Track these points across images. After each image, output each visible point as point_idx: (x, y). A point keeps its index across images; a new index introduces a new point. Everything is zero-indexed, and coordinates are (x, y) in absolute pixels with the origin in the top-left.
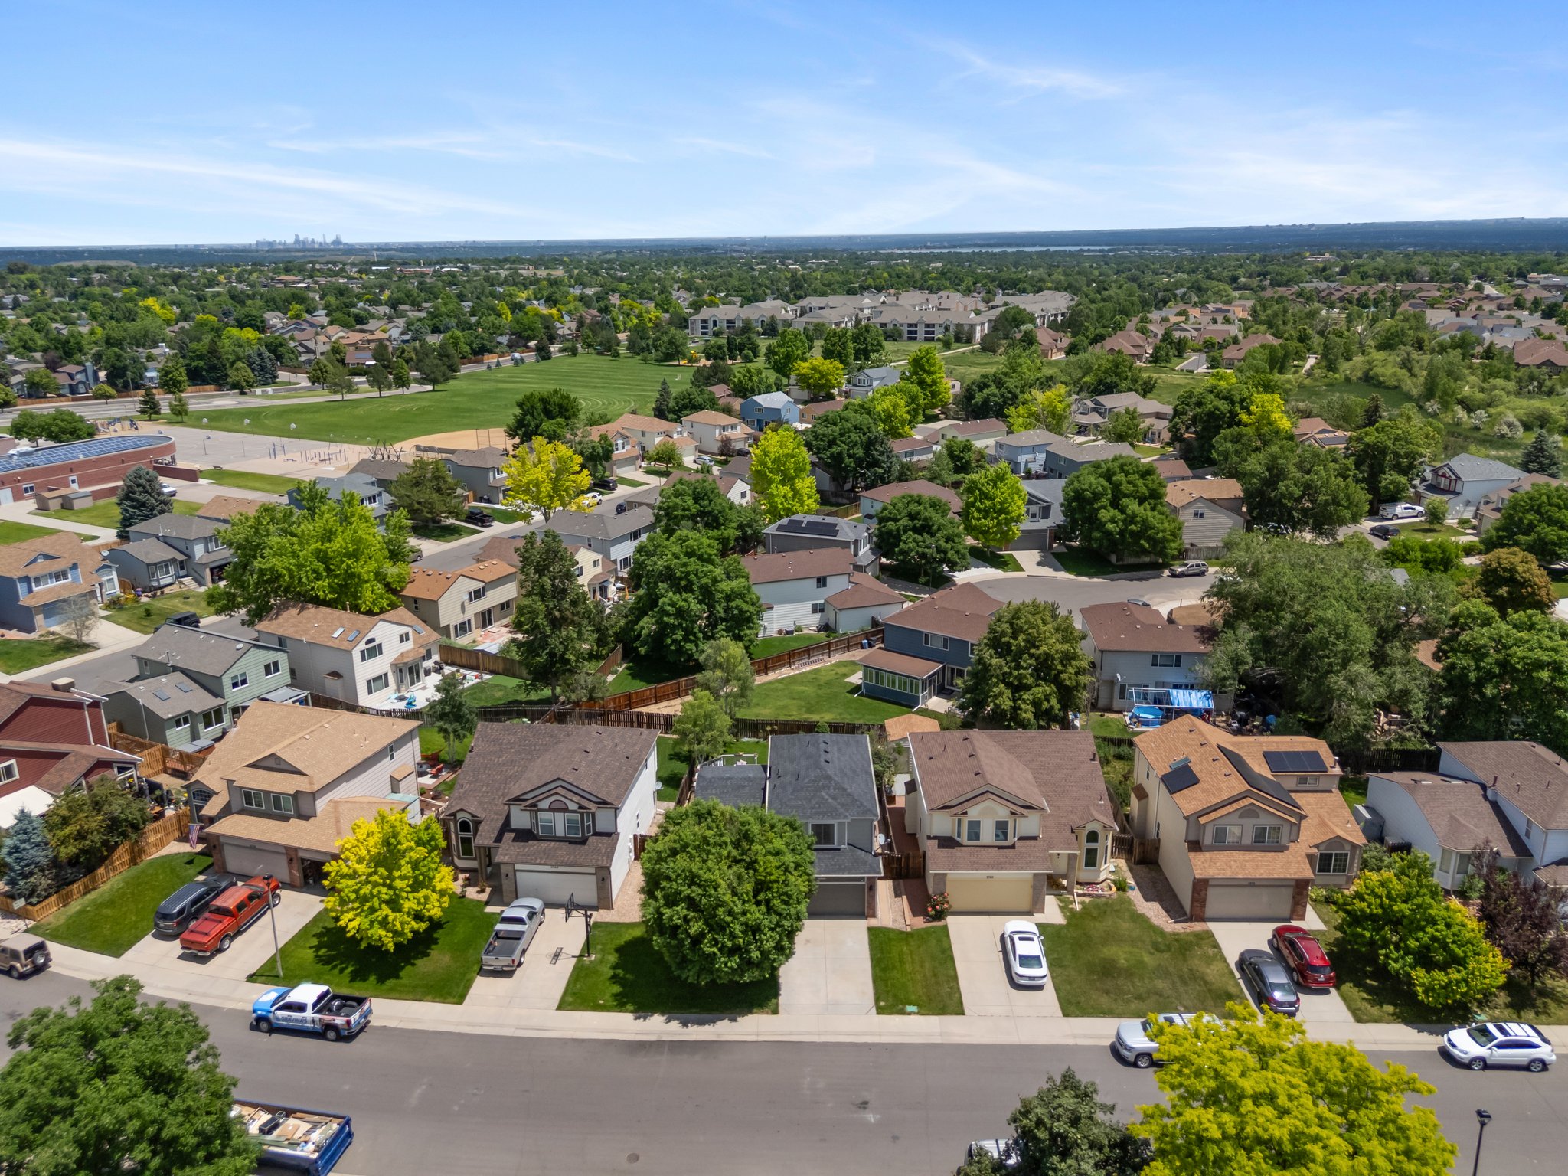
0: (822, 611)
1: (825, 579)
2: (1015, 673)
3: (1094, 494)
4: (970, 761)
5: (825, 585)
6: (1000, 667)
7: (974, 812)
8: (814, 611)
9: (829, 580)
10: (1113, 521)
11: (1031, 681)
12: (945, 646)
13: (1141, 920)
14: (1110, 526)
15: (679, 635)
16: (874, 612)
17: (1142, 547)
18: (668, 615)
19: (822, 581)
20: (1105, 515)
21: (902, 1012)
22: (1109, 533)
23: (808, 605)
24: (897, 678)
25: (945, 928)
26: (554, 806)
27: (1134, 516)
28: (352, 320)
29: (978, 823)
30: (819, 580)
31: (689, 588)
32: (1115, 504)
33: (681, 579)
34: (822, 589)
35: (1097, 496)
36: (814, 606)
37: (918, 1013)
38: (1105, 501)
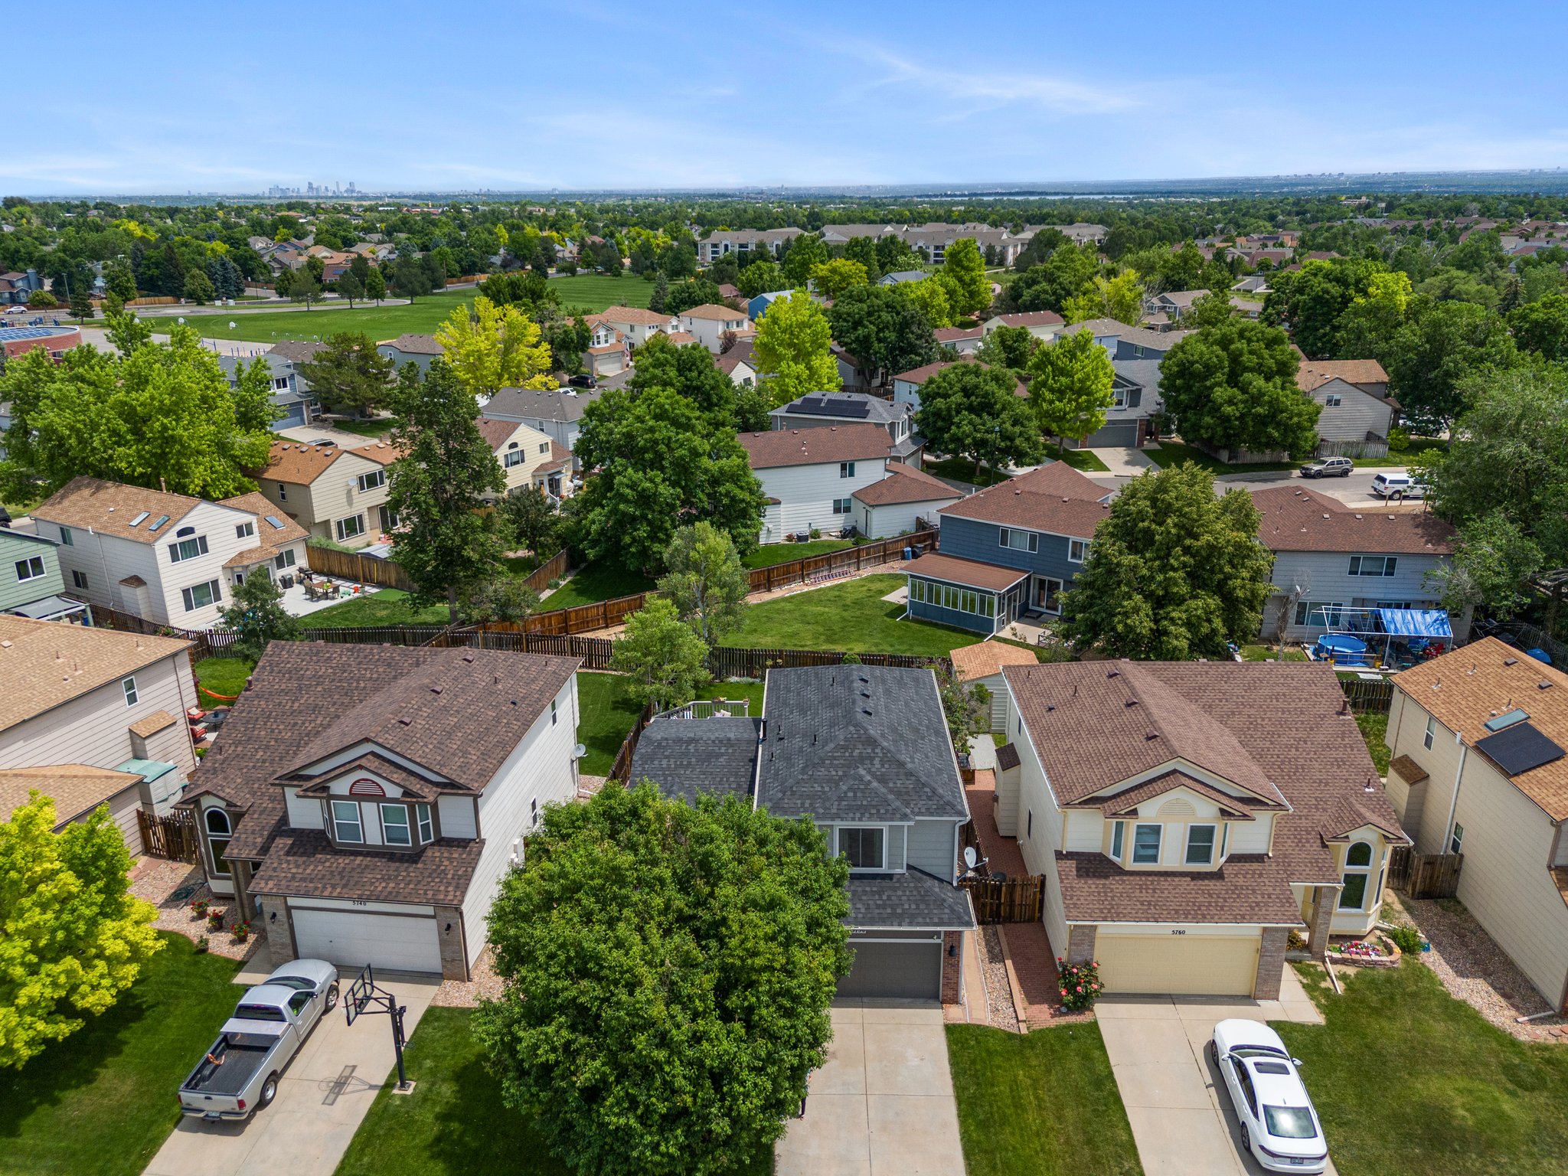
0: (847, 509)
1: (852, 466)
2: (1160, 577)
3: (1206, 366)
4: (1129, 714)
5: (852, 474)
6: (1134, 568)
7: (1150, 811)
8: (837, 510)
9: (858, 466)
10: (1230, 402)
11: (1184, 589)
12: (1032, 548)
14: (1228, 409)
15: (643, 531)
16: (919, 511)
17: (1270, 436)
18: (627, 501)
20: (1220, 393)
22: (1227, 419)
23: (828, 502)
24: (961, 593)
25: (1094, 1028)
26: (359, 789)
27: (1261, 394)
28: (339, 242)
29: (1156, 830)
30: (843, 467)
31: (657, 463)
32: (1233, 380)
33: (644, 450)
34: (849, 479)
35: (1209, 370)
36: (837, 502)
38: (1220, 377)
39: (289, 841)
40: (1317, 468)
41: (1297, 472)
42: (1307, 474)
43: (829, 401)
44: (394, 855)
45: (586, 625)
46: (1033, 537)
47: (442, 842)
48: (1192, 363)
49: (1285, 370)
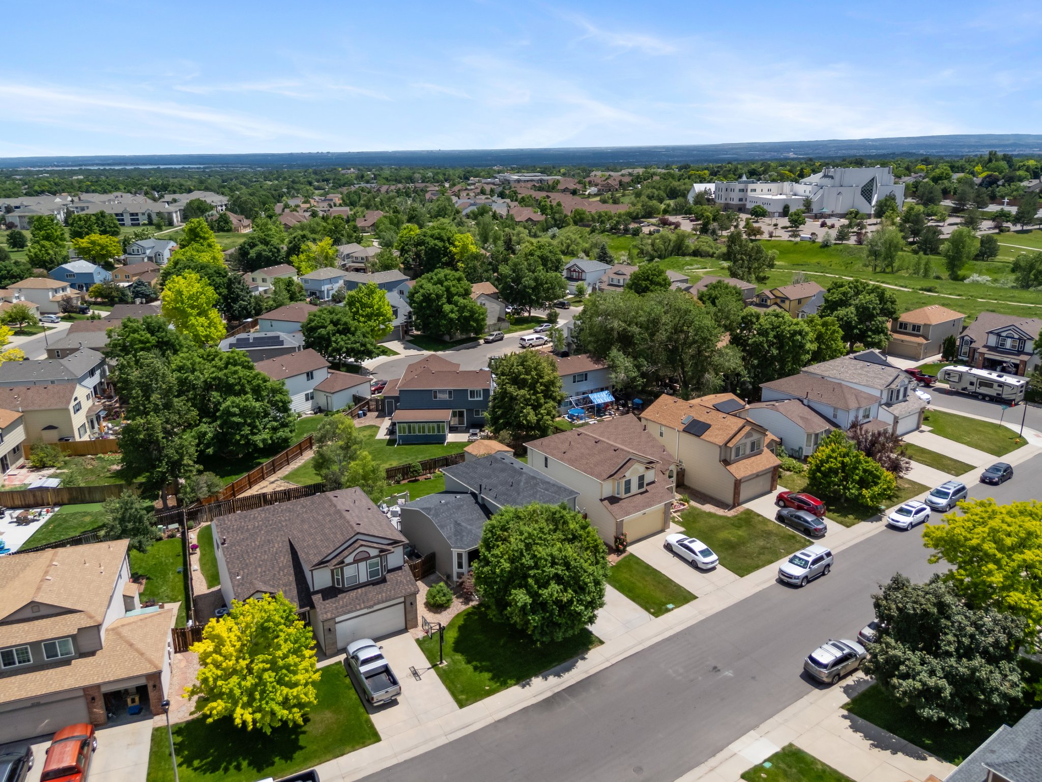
0: (312, 398)
1: (312, 373)
3: (437, 295)
4: (601, 445)
5: (312, 378)
7: (628, 475)
8: (307, 399)
9: (314, 373)
10: (452, 312)
12: (451, 397)
13: (710, 515)
14: (453, 316)
16: (354, 391)
17: (472, 326)
19: (310, 375)
20: (447, 308)
21: (668, 610)
22: (451, 320)
23: (302, 396)
24: (426, 425)
25: (631, 555)
26: (358, 558)
27: (465, 306)
29: (630, 480)
30: (308, 374)
32: (449, 302)
34: (311, 381)
35: (439, 297)
36: (307, 395)
37: (677, 607)
38: (444, 300)
39: (320, 596)
40: (491, 338)
41: (482, 341)
42: (487, 342)
43: (254, 338)
44: (374, 584)
46: (450, 392)
47: (390, 571)
48: (431, 294)
49: (466, 293)
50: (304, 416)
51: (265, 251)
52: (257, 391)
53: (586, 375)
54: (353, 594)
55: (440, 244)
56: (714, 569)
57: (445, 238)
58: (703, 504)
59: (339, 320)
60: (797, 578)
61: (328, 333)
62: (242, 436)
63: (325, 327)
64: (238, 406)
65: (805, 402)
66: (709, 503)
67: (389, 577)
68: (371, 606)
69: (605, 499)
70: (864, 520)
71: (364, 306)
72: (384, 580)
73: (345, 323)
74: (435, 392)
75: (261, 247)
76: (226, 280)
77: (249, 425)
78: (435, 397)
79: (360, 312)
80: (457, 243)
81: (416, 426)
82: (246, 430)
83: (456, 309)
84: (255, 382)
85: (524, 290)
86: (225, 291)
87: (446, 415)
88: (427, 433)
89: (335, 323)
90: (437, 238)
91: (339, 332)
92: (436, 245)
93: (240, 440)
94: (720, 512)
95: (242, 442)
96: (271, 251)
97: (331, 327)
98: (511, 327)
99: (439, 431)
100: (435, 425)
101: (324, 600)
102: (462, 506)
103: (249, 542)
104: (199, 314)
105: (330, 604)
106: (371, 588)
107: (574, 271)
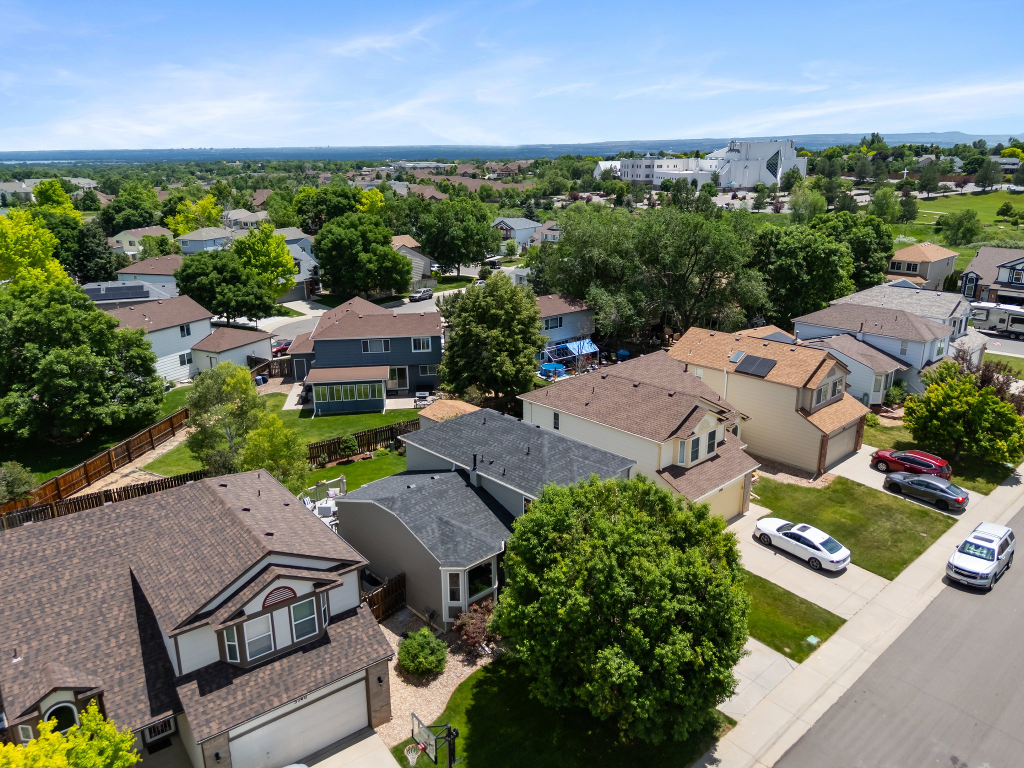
0: (190, 361)
1: (187, 328)
3: (350, 241)
4: (641, 390)
5: (189, 334)
8: (183, 363)
9: (192, 327)
10: (370, 262)
12: (386, 349)
16: (249, 351)
17: (395, 279)
19: (185, 330)
20: (363, 256)
21: (812, 648)
22: (369, 272)
23: (176, 357)
24: (355, 387)
26: (272, 601)
29: (698, 439)
30: (181, 329)
32: (366, 250)
34: (187, 337)
35: (352, 243)
36: (182, 357)
37: (824, 640)
38: (359, 247)
39: (194, 685)
40: (418, 295)
41: (406, 300)
42: (413, 300)
43: (107, 289)
44: (305, 648)
45: (74, 487)
46: (386, 342)
47: (335, 619)
48: (343, 240)
49: (386, 241)
50: (179, 386)
51: (134, 215)
52: (100, 343)
53: (561, 319)
54: (264, 673)
55: (344, 202)
56: (844, 570)
57: (350, 195)
58: (775, 474)
59: (225, 265)
60: (984, 577)
61: (211, 283)
62: (76, 408)
63: (207, 275)
64: (65, 362)
65: (859, 336)
66: (781, 471)
67: (333, 631)
68: (302, 697)
69: (665, 470)
70: (1000, 484)
71: (257, 253)
72: (324, 640)
73: (234, 270)
74: (365, 343)
75: (128, 211)
76: (76, 232)
77: (87, 391)
78: (366, 349)
79: (253, 261)
80: (364, 200)
81: (341, 388)
82: (83, 398)
83: (375, 258)
84: (95, 328)
85: (453, 243)
86: (75, 246)
87: (382, 373)
88: (356, 398)
89: (220, 270)
90: (340, 196)
91: (225, 280)
92: (339, 202)
93: (72, 414)
94: (804, 483)
95: (76, 417)
96: (141, 216)
97: (214, 275)
98: (438, 286)
99: (374, 395)
100: (368, 386)
101: (203, 694)
102: (446, 491)
103: (44, 583)
104: (33, 265)
105: (218, 699)
106: (298, 658)
107: (502, 229)
